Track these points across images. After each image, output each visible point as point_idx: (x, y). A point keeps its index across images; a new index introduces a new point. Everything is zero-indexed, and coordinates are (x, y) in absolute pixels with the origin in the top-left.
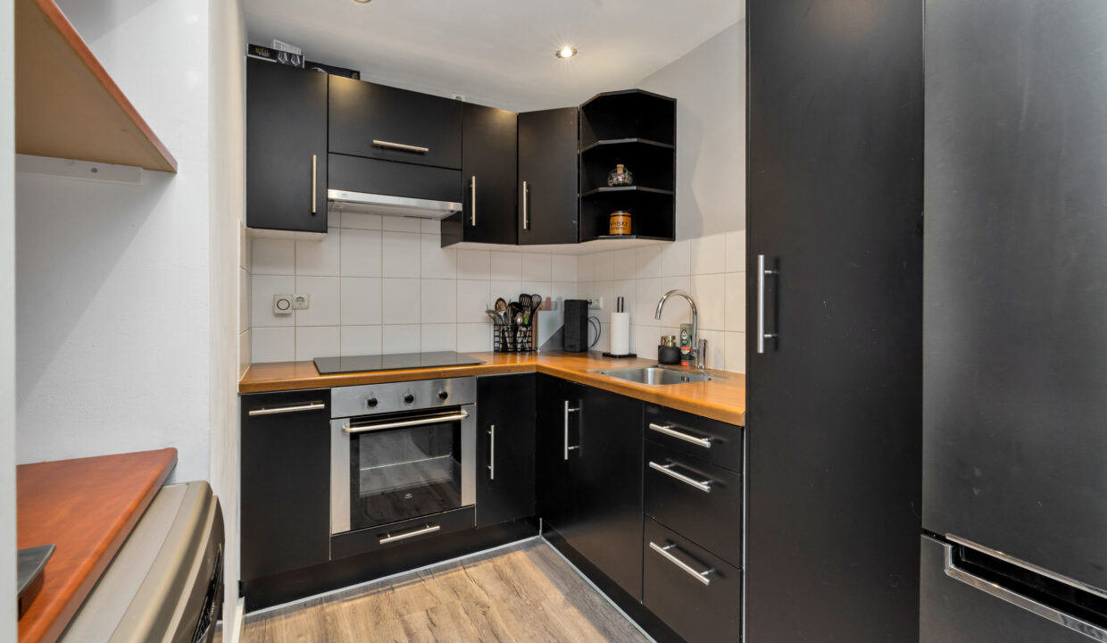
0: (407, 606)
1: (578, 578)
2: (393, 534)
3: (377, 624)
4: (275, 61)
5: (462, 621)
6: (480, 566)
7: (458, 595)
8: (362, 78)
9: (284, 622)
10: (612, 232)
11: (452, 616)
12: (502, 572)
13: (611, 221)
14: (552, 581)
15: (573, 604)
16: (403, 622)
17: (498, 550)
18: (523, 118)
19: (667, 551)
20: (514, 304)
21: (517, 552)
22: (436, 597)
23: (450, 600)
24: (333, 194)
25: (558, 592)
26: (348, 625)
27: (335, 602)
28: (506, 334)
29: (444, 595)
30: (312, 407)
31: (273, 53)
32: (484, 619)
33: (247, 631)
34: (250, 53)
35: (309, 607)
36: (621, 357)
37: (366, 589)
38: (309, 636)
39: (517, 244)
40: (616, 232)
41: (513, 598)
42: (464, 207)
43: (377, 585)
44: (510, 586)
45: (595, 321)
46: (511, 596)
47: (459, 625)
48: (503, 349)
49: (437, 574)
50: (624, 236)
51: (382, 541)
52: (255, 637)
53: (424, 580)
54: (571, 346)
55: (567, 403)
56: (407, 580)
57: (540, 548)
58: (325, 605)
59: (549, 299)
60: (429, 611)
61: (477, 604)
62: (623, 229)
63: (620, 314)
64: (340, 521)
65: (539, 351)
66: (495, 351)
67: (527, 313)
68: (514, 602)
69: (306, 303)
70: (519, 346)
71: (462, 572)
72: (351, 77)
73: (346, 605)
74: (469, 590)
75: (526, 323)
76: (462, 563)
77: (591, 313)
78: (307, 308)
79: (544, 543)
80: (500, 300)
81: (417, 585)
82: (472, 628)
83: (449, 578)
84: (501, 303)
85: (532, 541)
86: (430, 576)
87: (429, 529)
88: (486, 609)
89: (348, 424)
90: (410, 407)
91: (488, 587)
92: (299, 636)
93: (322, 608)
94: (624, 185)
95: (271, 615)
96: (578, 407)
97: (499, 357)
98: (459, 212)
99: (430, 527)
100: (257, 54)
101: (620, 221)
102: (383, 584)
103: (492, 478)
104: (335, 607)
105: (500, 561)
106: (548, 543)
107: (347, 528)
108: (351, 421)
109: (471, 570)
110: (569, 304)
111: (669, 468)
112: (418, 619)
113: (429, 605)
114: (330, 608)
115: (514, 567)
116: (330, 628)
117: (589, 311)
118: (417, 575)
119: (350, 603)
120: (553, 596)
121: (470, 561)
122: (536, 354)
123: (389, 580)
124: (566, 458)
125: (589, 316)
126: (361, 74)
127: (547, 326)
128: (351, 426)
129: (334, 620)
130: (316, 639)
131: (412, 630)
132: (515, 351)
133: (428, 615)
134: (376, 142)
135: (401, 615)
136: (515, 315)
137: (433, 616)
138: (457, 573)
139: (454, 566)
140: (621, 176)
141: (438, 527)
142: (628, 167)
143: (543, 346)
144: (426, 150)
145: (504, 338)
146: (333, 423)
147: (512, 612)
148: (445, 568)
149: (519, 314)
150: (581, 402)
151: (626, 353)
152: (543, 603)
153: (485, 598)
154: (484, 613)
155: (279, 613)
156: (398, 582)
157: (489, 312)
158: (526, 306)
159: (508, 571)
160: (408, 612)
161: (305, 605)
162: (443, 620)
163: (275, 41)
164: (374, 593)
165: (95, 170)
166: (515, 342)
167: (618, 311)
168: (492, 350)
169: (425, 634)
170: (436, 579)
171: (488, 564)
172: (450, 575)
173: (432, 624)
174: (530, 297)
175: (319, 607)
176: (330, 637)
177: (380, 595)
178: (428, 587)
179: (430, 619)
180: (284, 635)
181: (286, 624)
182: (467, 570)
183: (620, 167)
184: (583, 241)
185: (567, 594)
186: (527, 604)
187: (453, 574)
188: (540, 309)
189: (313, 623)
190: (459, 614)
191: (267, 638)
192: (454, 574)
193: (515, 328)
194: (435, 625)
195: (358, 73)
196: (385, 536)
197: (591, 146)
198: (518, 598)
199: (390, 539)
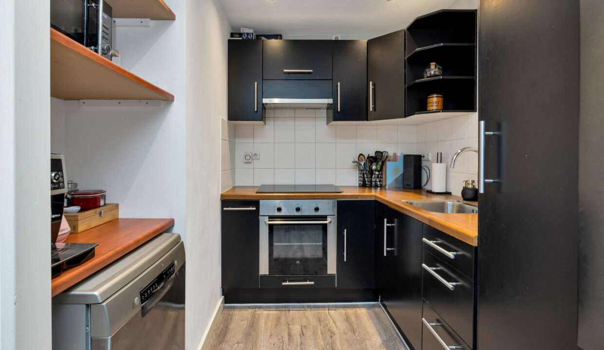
0: (293, 321)
1: (395, 333)
2: (290, 281)
3: (276, 325)
4: (241, 39)
5: (318, 337)
6: (338, 311)
7: (320, 323)
8: (283, 38)
9: (238, 312)
10: (429, 108)
11: (314, 333)
12: (349, 317)
13: (428, 102)
14: (378, 330)
15: (386, 348)
16: (289, 328)
17: (351, 305)
18: (371, 43)
19: (432, 326)
20: (372, 157)
21: (361, 309)
22: (309, 321)
23: (316, 324)
24: (265, 101)
25: (379, 338)
26: (264, 322)
27: (261, 309)
28: (365, 176)
29: (313, 321)
30: (251, 209)
31: (241, 35)
32: (330, 340)
33: (224, 312)
34: (231, 37)
35: (250, 308)
36: (438, 194)
37: (277, 307)
38: (246, 322)
39: (367, 120)
40: (431, 108)
41: (350, 333)
42: (333, 101)
43: (282, 307)
44: (350, 327)
45: (426, 169)
46: (349, 332)
47: (316, 339)
48: (363, 185)
49: (313, 309)
50: (437, 111)
51: (283, 284)
52: (225, 315)
53: (306, 310)
54: (407, 185)
55: (385, 220)
56: (297, 308)
57: (377, 309)
58: (257, 309)
59: (395, 154)
60: (303, 327)
61: (329, 331)
62: (437, 106)
63: (439, 164)
64: (264, 268)
65: (387, 187)
66: (359, 186)
67: (380, 163)
68: (350, 336)
69: (258, 157)
70: (373, 183)
71: (327, 311)
72: (277, 39)
73: (266, 312)
74: (327, 322)
75: (379, 169)
76: (328, 307)
77: (424, 164)
78: (259, 159)
79: (380, 307)
80: (361, 155)
81: (302, 312)
82: (322, 343)
83: (319, 313)
84: (361, 157)
85: (373, 304)
86: (310, 309)
87: (308, 283)
88: (332, 335)
89: (268, 219)
90: (299, 214)
91: (338, 324)
92: (242, 321)
93: (255, 311)
94: (435, 76)
95: (234, 308)
96: (393, 223)
97: (361, 189)
98: (332, 104)
99: (309, 282)
100: (234, 37)
101: (434, 101)
102: (285, 307)
103: (345, 260)
104: (261, 312)
105: (350, 311)
106: (383, 307)
107: (268, 274)
108: (269, 218)
109: (332, 312)
110: (406, 157)
111: (435, 271)
112: (296, 329)
113: (304, 323)
114: (258, 312)
115: (357, 316)
116: (256, 321)
117: (422, 162)
118: (303, 307)
119: (268, 312)
120: (375, 339)
121: (333, 306)
122: (386, 189)
123: (289, 306)
124: (385, 255)
125: (422, 165)
126: (283, 36)
127: (393, 172)
128: (269, 221)
129: (258, 318)
130: (248, 324)
131: (291, 334)
132: (371, 187)
133: (302, 329)
134: (285, 71)
135: (289, 325)
136: (371, 164)
137: (304, 330)
138: (325, 311)
139: (324, 307)
140: (433, 70)
141: (313, 283)
142: (438, 63)
143: (390, 184)
144: (311, 71)
145: (364, 178)
146: (260, 218)
147: (347, 341)
148: (319, 307)
149: (374, 164)
150: (396, 220)
151: (444, 191)
152: (367, 342)
153: (334, 329)
154: (331, 337)
155: (237, 307)
156: (293, 308)
157: (354, 162)
158: (379, 158)
159: (353, 318)
160: (293, 324)
161: (249, 307)
162: (308, 334)
163: (242, 28)
164: (280, 310)
165: (147, 103)
166: (371, 182)
167: (437, 162)
168: (358, 185)
169: (297, 338)
170: (312, 312)
171: (343, 311)
172: (320, 311)
173: (302, 334)
174: (382, 153)
175: (254, 310)
176: (254, 325)
177: (282, 312)
178: (306, 314)
179: (302, 331)
180: (237, 318)
181: (239, 313)
182: (330, 311)
183: (433, 65)
184: (408, 116)
185: (384, 341)
186: (357, 339)
187: (321, 311)
188: (389, 160)
189: (250, 316)
190: (318, 333)
191: (230, 317)
192: (323, 311)
193: (371, 172)
194: (303, 335)
195: (281, 35)
196: (285, 281)
197: (412, 53)
198: (353, 334)
199: (288, 283)
